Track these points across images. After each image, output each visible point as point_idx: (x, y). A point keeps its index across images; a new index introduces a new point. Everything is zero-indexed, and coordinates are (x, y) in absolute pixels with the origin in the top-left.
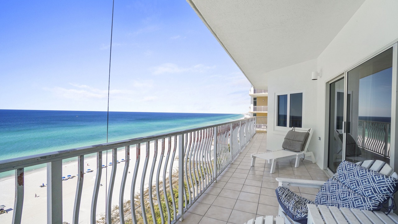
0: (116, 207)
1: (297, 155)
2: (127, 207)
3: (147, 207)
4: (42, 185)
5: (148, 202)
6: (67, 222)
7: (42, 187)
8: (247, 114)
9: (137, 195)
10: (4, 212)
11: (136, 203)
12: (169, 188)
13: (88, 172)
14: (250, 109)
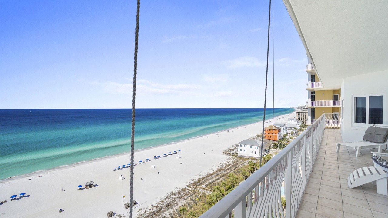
0: (172, 193)
1: (380, 145)
2: (182, 194)
3: (200, 196)
4: (114, 169)
5: (200, 191)
6: (135, 200)
7: (114, 170)
8: (298, 108)
9: (190, 184)
10: (93, 187)
11: (189, 191)
12: (218, 181)
13: (147, 161)
14: (307, 103)
